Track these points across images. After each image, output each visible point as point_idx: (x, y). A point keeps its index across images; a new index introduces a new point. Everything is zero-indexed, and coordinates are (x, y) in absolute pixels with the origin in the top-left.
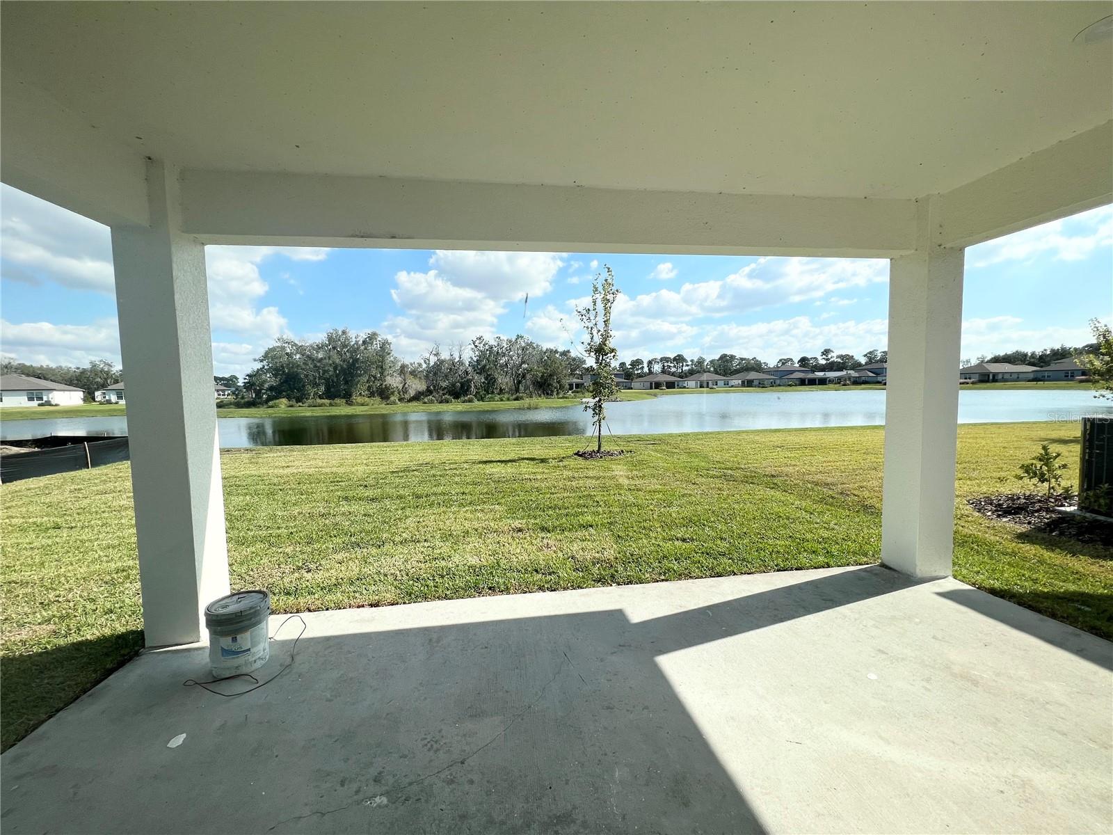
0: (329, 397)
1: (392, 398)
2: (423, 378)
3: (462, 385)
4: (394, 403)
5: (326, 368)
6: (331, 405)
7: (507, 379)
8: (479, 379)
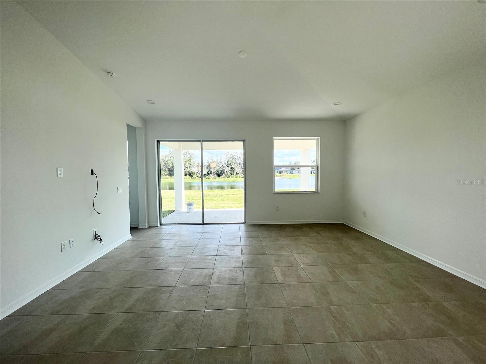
0: (170, 175)
1: (194, 176)
2: (205, 168)
3: (221, 171)
4: (195, 178)
5: (169, 164)
6: (171, 178)
7: (239, 169)
8: (228, 169)
